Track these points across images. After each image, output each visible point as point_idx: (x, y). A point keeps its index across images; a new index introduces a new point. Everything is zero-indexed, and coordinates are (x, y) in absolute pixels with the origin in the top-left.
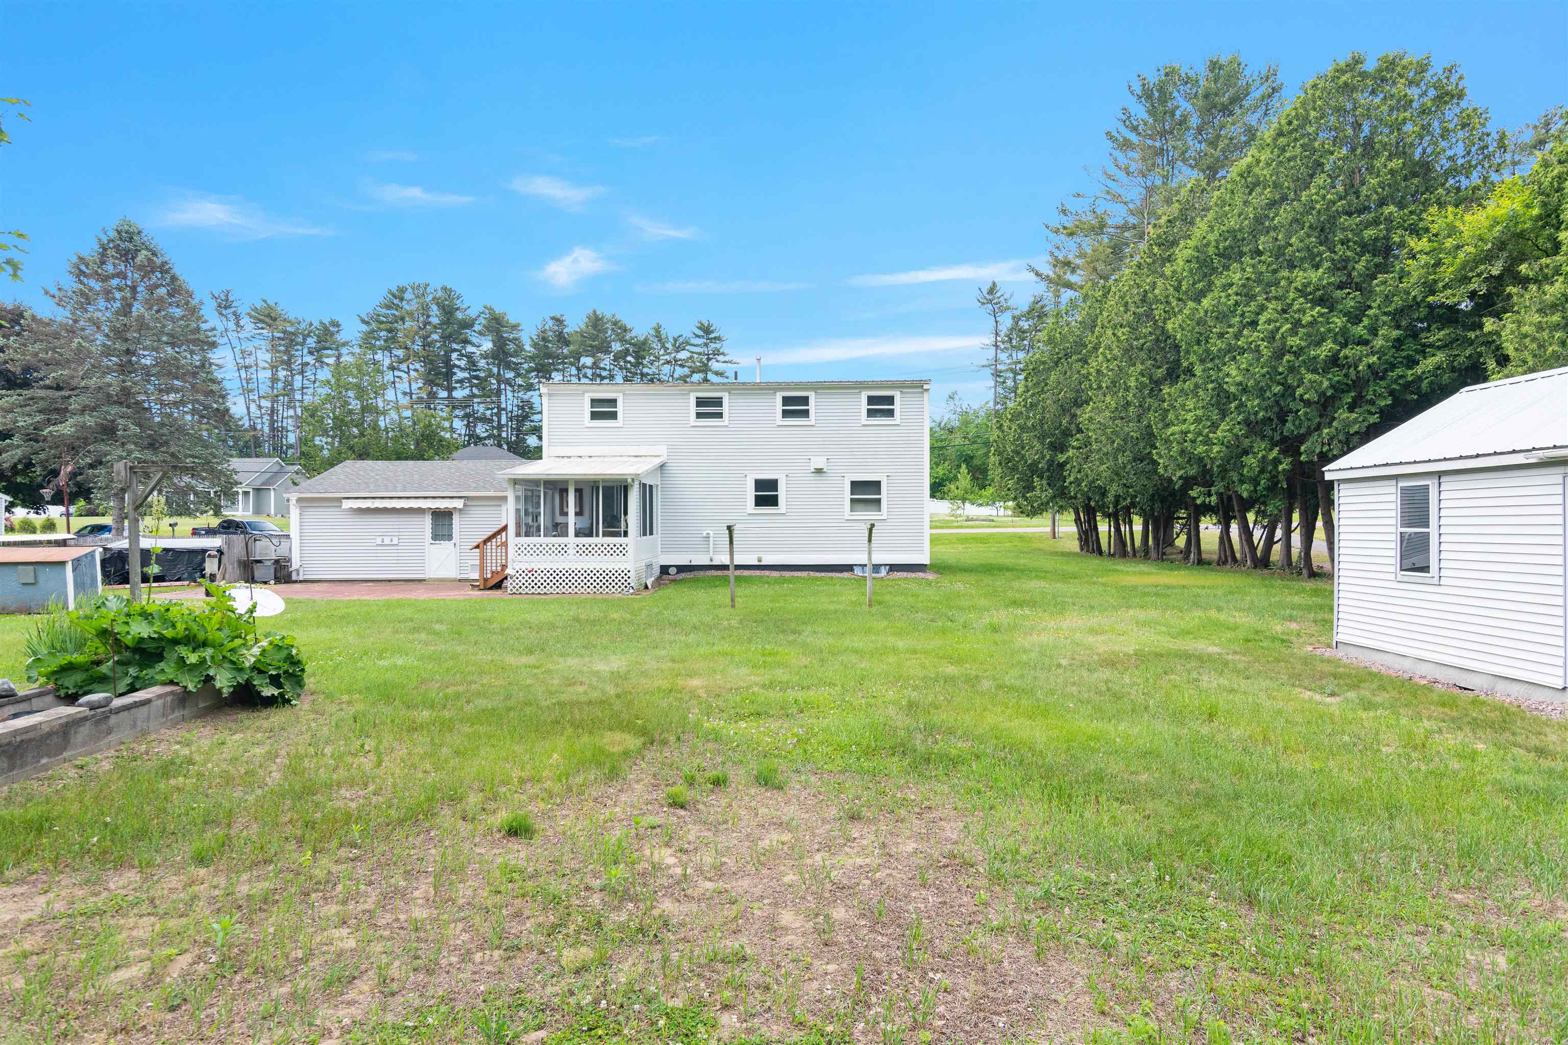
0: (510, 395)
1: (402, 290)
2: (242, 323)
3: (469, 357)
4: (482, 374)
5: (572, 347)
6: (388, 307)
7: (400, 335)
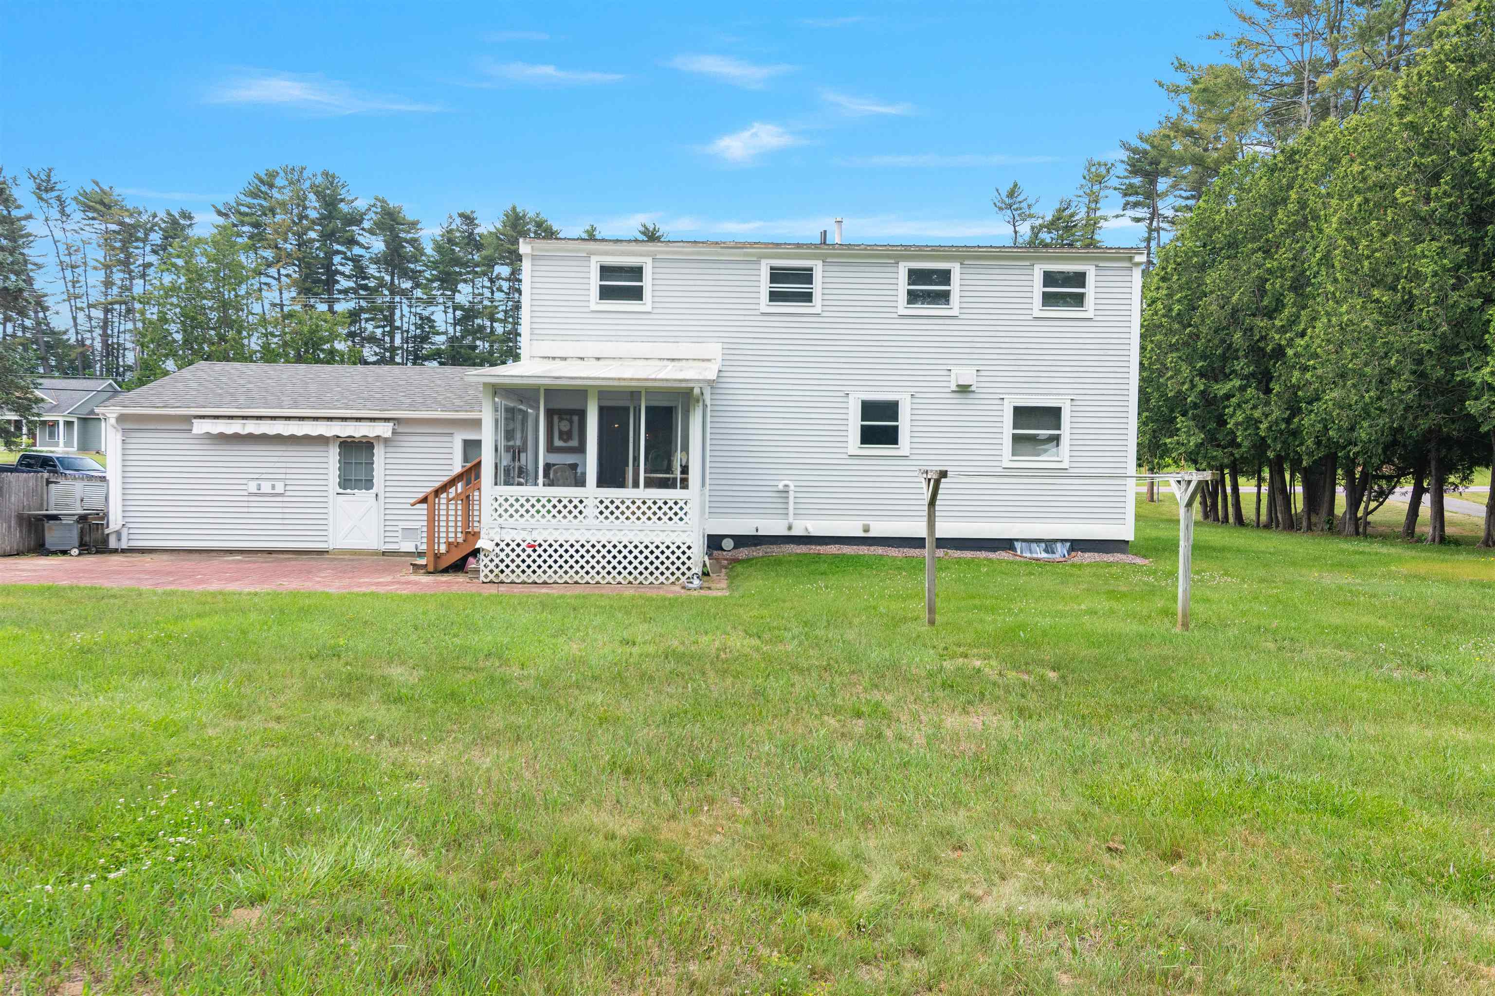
0: (406, 310)
1: (273, 175)
2: (68, 210)
3: (356, 260)
4: (372, 284)
5: (484, 253)
6: (254, 195)
7: (269, 230)
